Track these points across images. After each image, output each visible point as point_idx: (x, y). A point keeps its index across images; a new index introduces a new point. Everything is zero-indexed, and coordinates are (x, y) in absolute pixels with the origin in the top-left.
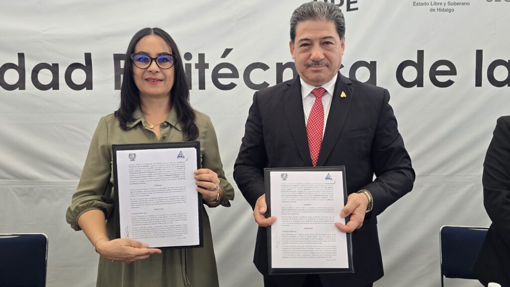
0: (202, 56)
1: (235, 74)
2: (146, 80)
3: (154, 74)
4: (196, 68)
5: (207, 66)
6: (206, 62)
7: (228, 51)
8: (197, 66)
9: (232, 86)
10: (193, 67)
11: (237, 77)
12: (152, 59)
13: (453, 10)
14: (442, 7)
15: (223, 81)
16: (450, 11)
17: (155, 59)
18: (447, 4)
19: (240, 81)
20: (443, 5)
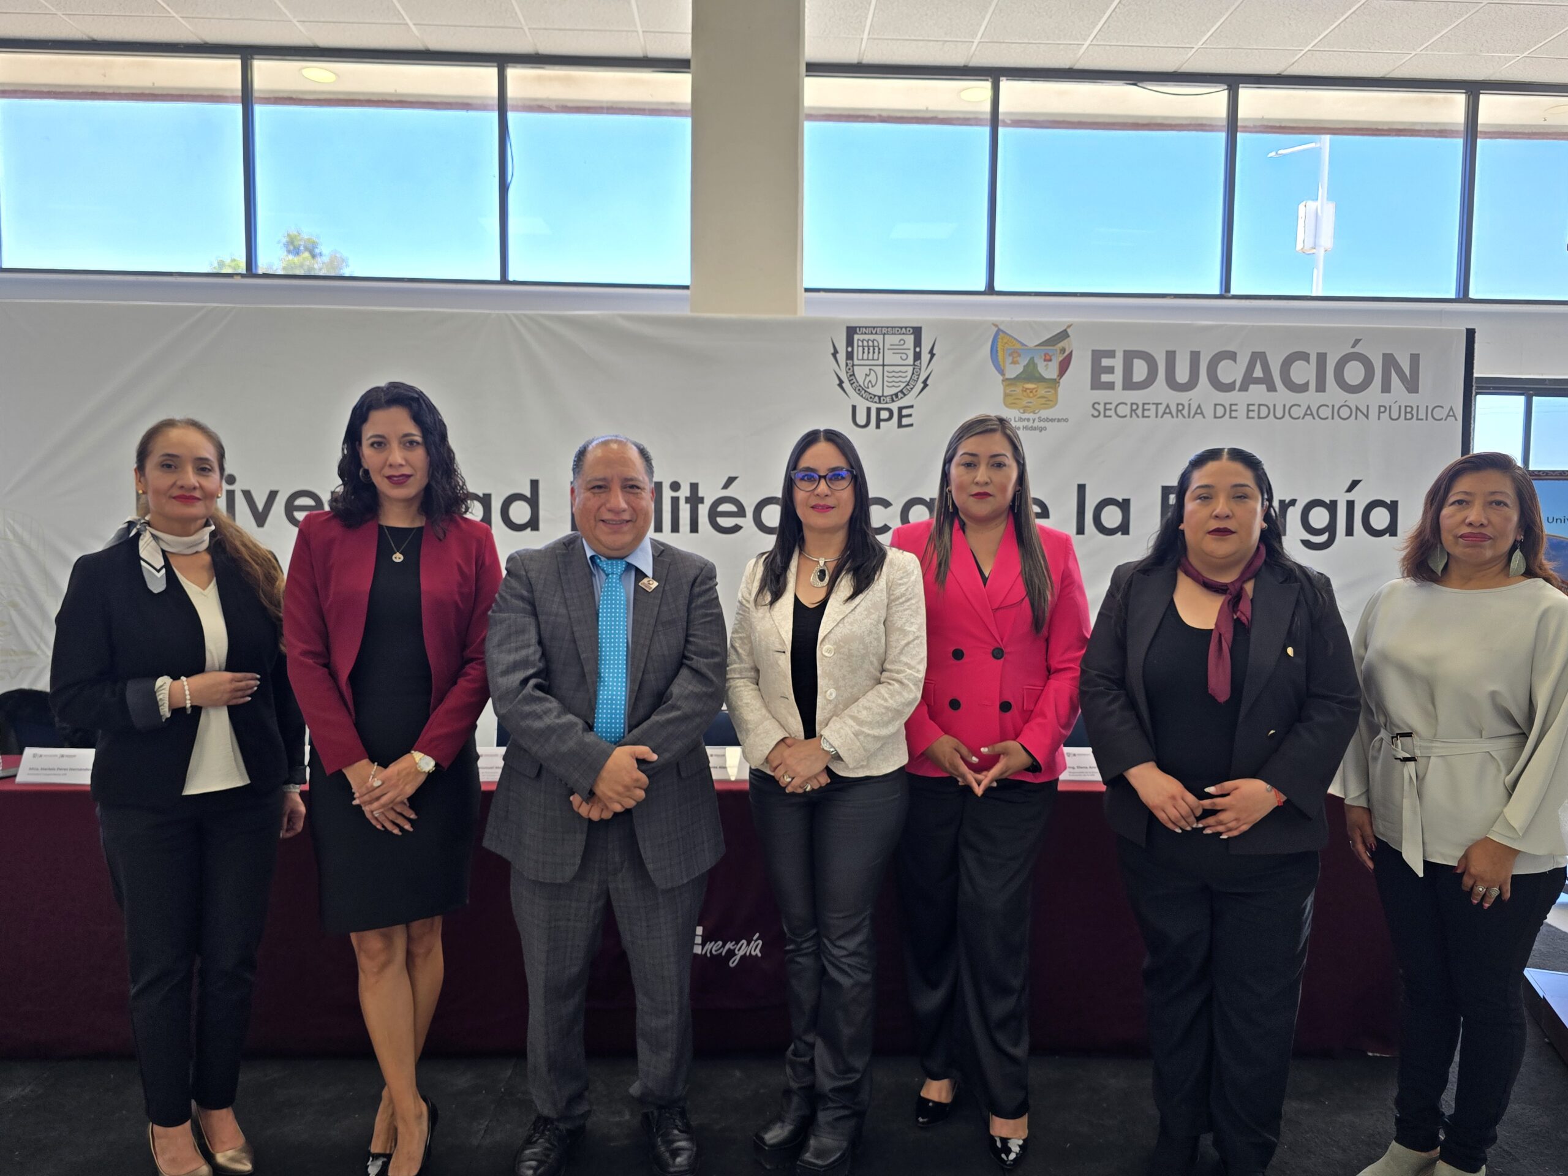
0: (694, 487)
1: (741, 512)
2: (813, 507)
3: (822, 498)
4: (686, 502)
5: (701, 500)
6: (700, 494)
7: (731, 481)
8: (687, 500)
9: (736, 528)
10: (682, 502)
11: (744, 516)
12: (820, 477)
13: (1045, 429)
14: (1030, 424)
15: (724, 522)
16: (1041, 429)
17: (825, 477)
18: (1037, 420)
19: (747, 522)
20: (1032, 421)
